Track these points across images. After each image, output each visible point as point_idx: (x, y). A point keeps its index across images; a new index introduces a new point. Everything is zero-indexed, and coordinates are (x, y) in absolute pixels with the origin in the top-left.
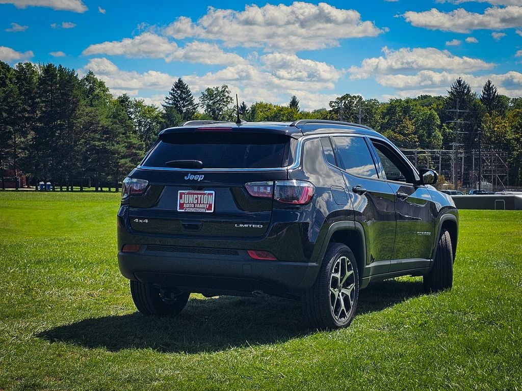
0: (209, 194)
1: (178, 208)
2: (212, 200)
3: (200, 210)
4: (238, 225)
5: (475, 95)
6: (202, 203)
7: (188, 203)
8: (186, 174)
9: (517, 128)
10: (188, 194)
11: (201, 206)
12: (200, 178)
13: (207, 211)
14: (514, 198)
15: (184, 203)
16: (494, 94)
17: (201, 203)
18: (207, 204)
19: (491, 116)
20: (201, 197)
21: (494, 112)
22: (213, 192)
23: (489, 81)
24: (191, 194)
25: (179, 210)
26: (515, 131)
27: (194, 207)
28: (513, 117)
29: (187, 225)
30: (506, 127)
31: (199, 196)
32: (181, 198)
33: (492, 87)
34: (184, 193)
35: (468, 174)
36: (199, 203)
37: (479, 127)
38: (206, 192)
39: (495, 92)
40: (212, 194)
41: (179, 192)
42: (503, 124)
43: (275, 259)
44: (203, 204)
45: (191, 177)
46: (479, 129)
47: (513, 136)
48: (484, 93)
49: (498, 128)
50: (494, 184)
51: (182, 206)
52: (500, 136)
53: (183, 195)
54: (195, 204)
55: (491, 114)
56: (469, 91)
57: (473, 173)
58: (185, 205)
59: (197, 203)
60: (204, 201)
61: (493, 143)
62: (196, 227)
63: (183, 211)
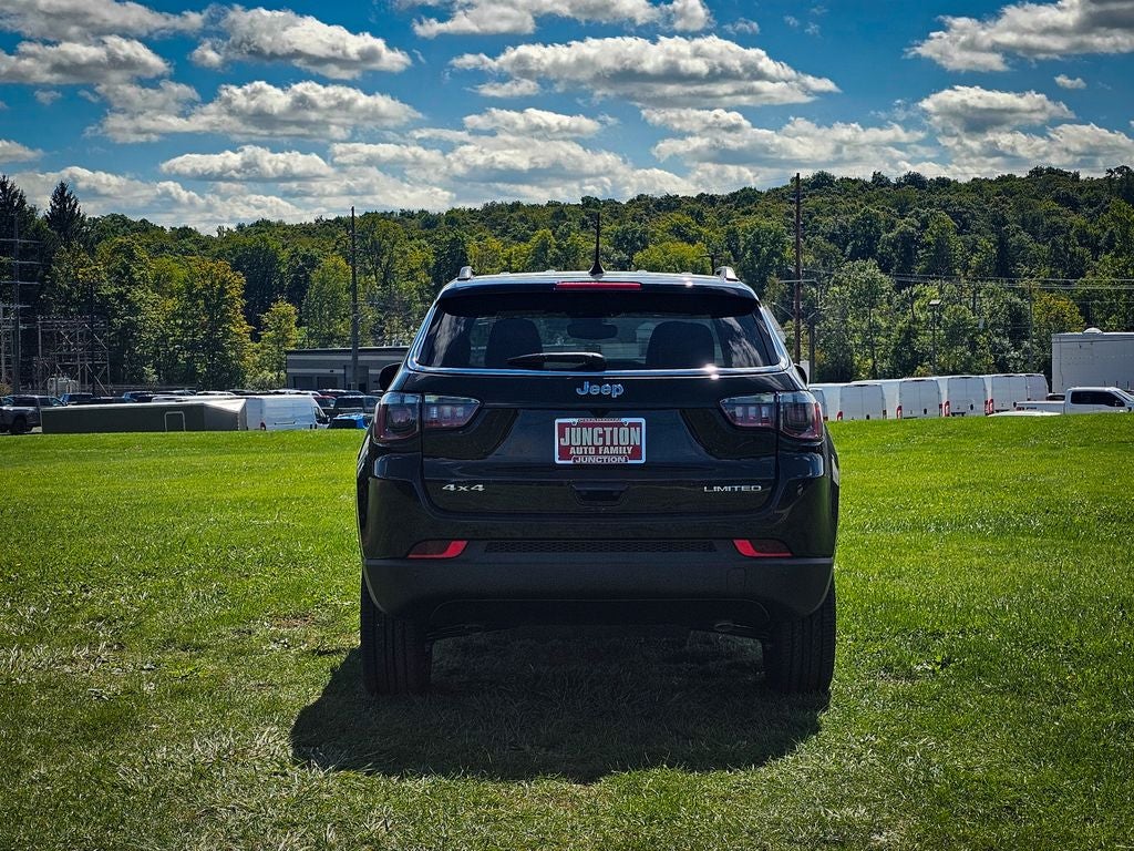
0: (631, 425)
1: (557, 456)
2: (639, 437)
3: (611, 460)
4: (711, 487)
5: (33, 210)
6: (615, 443)
7: (581, 445)
8: (579, 382)
9: (119, 273)
10: (579, 425)
11: (614, 450)
12: (617, 391)
13: (629, 462)
14: (202, 407)
15: (571, 445)
16: (74, 210)
17: (612, 444)
18: (629, 445)
19: (68, 251)
20: (612, 432)
21: (75, 243)
22: (643, 421)
23: (62, 184)
24: (587, 425)
25: (558, 462)
26: (116, 281)
27: (597, 453)
28: (112, 255)
29: (585, 493)
30: (98, 273)
31: (608, 430)
32: (562, 435)
33: (68, 197)
34: (570, 425)
35: (30, 363)
36: (608, 443)
37: (47, 272)
38: (623, 420)
39: (75, 206)
40: (640, 425)
41: (557, 421)
42: (94, 267)
43: (789, 555)
44: (619, 445)
45: (595, 390)
46: (47, 276)
47: (114, 290)
48: (54, 208)
49: (85, 274)
50: (83, 382)
51: (565, 452)
52: (89, 289)
53: (567, 429)
54: (597, 448)
55: (69, 246)
56: (22, 202)
57: (39, 361)
58: (572, 451)
59: (604, 445)
60: (621, 440)
61: (75, 303)
62: (609, 496)
63: (571, 462)
